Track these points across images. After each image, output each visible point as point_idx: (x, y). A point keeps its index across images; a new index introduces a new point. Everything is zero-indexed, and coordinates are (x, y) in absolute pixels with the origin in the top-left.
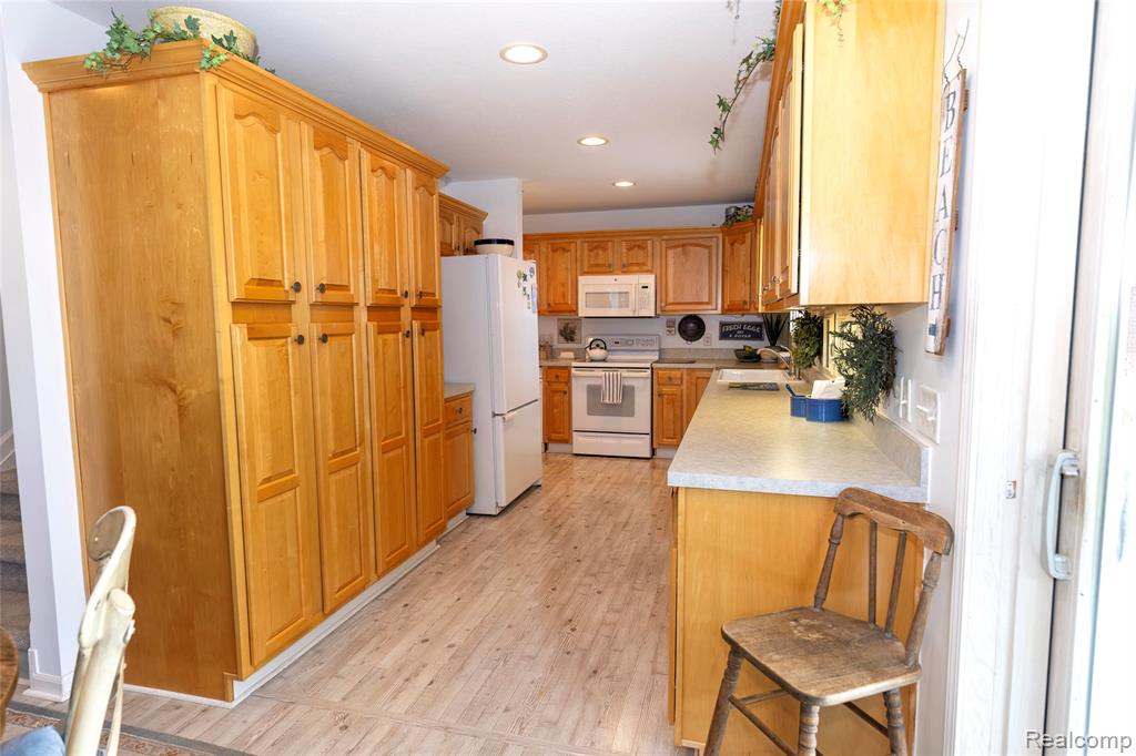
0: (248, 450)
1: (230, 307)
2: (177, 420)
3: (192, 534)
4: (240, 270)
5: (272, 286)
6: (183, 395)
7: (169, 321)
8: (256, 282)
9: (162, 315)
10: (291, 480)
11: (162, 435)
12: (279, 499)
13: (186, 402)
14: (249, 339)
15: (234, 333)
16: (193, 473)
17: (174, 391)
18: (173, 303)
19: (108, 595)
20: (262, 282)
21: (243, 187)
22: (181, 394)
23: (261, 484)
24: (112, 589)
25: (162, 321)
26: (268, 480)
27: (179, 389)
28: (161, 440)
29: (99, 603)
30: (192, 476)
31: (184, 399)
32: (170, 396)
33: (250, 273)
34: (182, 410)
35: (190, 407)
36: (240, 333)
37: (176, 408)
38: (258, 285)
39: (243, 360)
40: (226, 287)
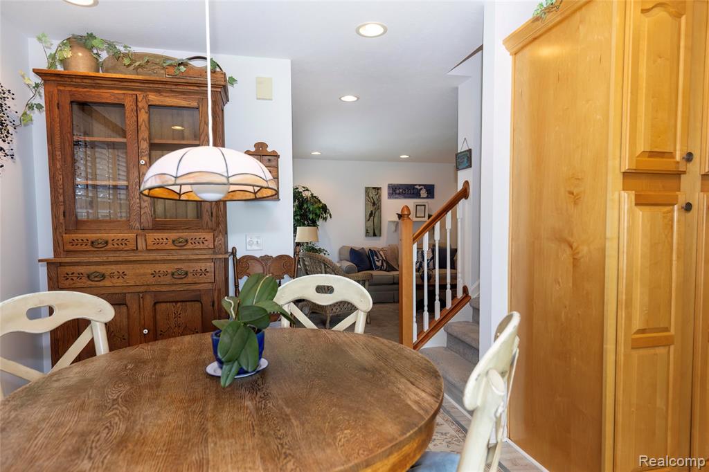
0: (626, 300)
1: (621, 176)
2: (571, 269)
3: (575, 359)
4: (633, 144)
5: (663, 157)
6: (577, 251)
7: (573, 194)
8: (647, 154)
9: (568, 189)
10: (665, 337)
11: (560, 280)
12: (652, 351)
13: (580, 255)
14: (637, 204)
15: (622, 199)
16: (580, 312)
17: (571, 246)
18: (576, 179)
19: (487, 372)
20: (652, 154)
21: (643, 71)
22: (576, 249)
23: (635, 333)
24: (491, 369)
25: (567, 194)
26: (642, 331)
27: (575, 245)
28: (559, 283)
29: (479, 376)
30: (579, 314)
31: (578, 253)
32: (568, 251)
33: (642, 147)
34: (576, 262)
35: (582, 260)
36: (627, 198)
37: (572, 260)
38: (649, 157)
39: (628, 221)
40: (620, 159)
